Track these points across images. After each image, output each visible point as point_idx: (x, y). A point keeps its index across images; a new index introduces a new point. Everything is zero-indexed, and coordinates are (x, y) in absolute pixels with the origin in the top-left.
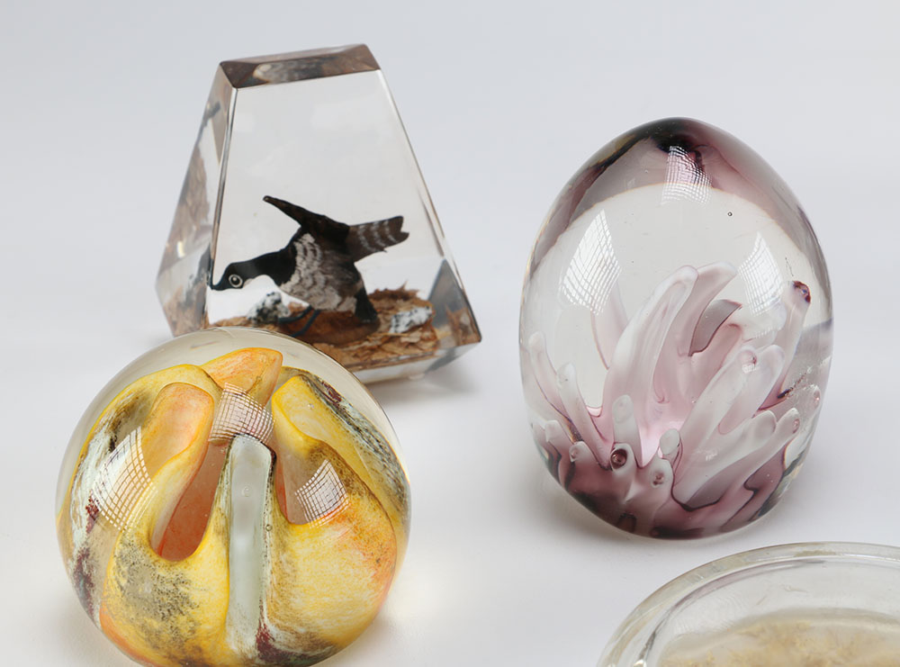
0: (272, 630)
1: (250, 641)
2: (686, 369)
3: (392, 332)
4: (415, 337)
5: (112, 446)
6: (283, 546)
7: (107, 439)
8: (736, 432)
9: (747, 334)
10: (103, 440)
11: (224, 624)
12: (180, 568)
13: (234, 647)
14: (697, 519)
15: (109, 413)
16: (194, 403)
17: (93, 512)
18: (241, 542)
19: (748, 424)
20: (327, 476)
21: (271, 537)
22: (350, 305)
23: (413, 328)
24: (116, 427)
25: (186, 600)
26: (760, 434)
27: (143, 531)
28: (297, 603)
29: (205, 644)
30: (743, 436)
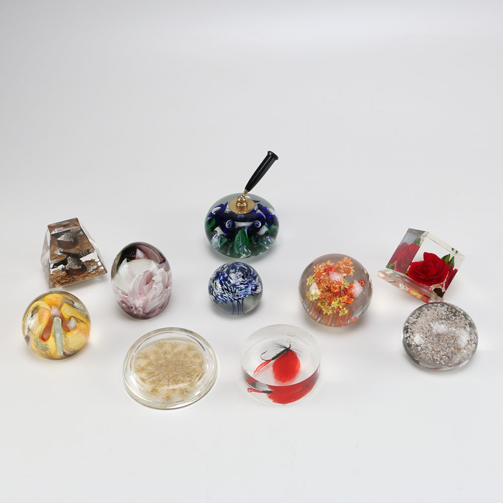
0: (65, 351)
1: (62, 353)
2: (146, 287)
3: (89, 271)
4: (94, 272)
5: (32, 316)
6: (65, 337)
7: (31, 315)
8: (155, 301)
9: (156, 281)
10: (30, 315)
11: (56, 352)
12: (46, 343)
13: (59, 355)
14: (150, 315)
15: (31, 309)
16: (46, 311)
17: (29, 329)
18: (58, 335)
19: (157, 299)
20: (73, 320)
21: (63, 335)
22: (80, 267)
23: (93, 270)
24: (33, 312)
25: (48, 348)
26: (159, 301)
27: (38, 335)
28: (70, 346)
29: (53, 355)
30: (156, 302)
